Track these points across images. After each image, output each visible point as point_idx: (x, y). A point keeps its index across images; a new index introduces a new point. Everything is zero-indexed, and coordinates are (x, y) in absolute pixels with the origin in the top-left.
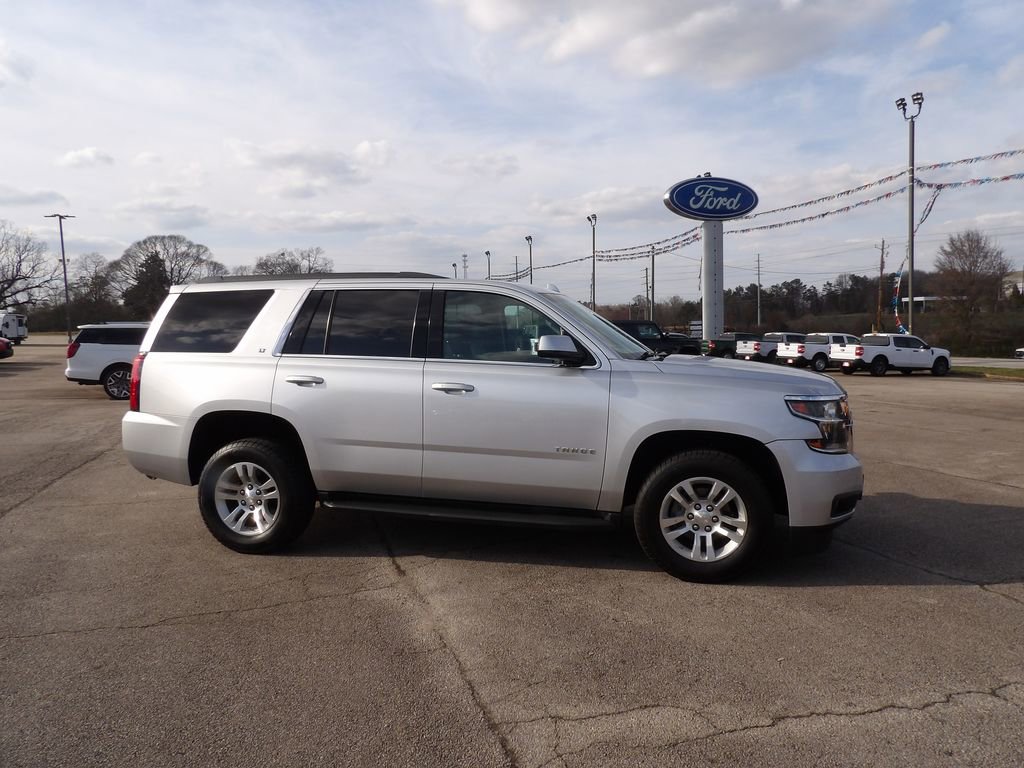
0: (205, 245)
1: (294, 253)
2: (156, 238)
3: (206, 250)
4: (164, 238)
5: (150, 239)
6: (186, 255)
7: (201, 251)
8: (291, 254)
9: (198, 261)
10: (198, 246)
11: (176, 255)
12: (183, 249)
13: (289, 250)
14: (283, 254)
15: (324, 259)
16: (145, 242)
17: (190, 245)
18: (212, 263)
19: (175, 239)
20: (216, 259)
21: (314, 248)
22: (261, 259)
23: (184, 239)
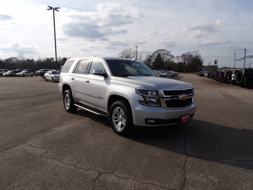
0: (170, 51)
1: (192, 52)
2: (159, 50)
3: (170, 52)
4: (161, 50)
5: (158, 50)
6: (165, 54)
7: (169, 52)
8: (191, 52)
9: (168, 55)
10: (168, 51)
11: (163, 54)
12: (165, 52)
13: (190, 51)
14: (189, 52)
15: (199, 53)
16: (157, 51)
17: (167, 51)
18: (171, 55)
19: (164, 50)
20: (172, 54)
21: (197, 50)
22: (183, 54)
23: (165, 50)
